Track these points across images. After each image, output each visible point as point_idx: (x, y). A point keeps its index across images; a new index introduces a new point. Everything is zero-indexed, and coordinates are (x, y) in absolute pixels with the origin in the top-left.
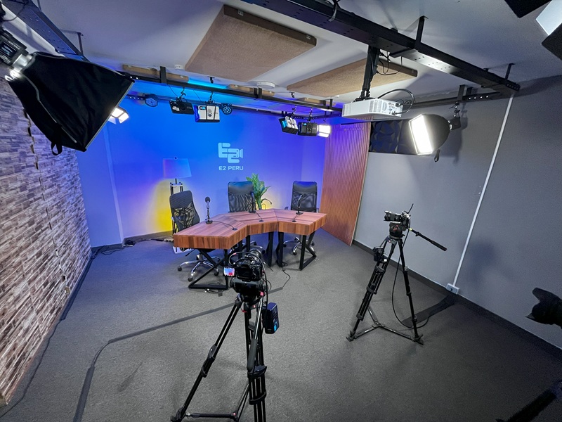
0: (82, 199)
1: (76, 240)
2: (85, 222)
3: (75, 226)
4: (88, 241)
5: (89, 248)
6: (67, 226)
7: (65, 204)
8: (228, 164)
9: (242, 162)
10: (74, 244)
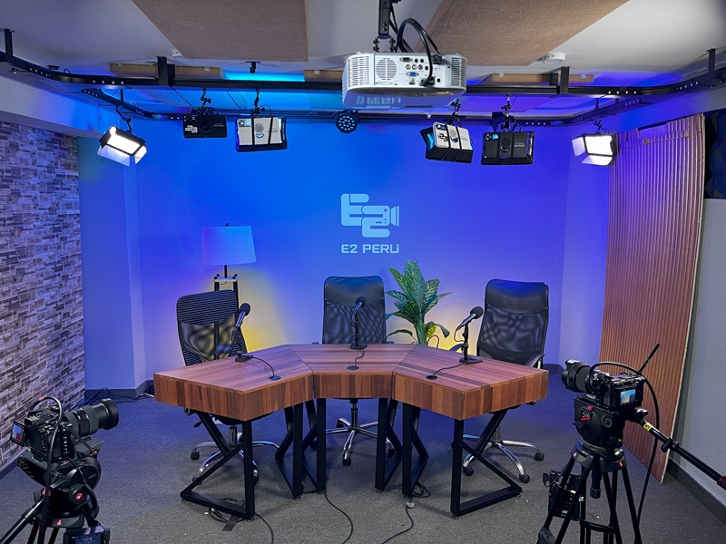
0: (79, 298)
1: (45, 370)
2: (78, 341)
3: (49, 344)
4: (79, 377)
5: (79, 389)
6: (27, 340)
7: (32, 302)
8: (361, 240)
9: (396, 234)
10: (39, 374)
